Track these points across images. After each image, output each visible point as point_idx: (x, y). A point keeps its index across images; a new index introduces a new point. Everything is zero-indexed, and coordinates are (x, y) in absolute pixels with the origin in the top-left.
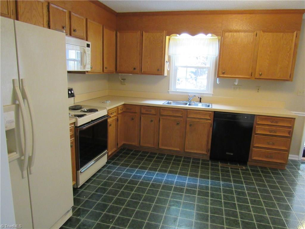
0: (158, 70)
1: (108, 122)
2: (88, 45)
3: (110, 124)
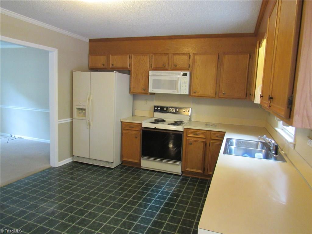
1: (187, 140)
2: (185, 75)
3: (189, 142)
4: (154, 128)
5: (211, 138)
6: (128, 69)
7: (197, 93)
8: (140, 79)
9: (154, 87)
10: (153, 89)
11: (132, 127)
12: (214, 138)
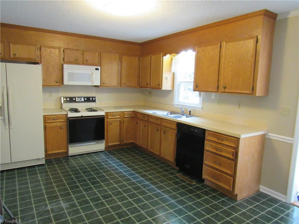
0: (159, 85)
1: (107, 121)
2: (97, 69)
3: (110, 123)
4: (81, 116)
5: (124, 116)
6: (37, 61)
7: (105, 84)
8: (51, 72)
9: (69, 80)
10: (69, 82)
11: (57, 119)
12: (126, 116)
